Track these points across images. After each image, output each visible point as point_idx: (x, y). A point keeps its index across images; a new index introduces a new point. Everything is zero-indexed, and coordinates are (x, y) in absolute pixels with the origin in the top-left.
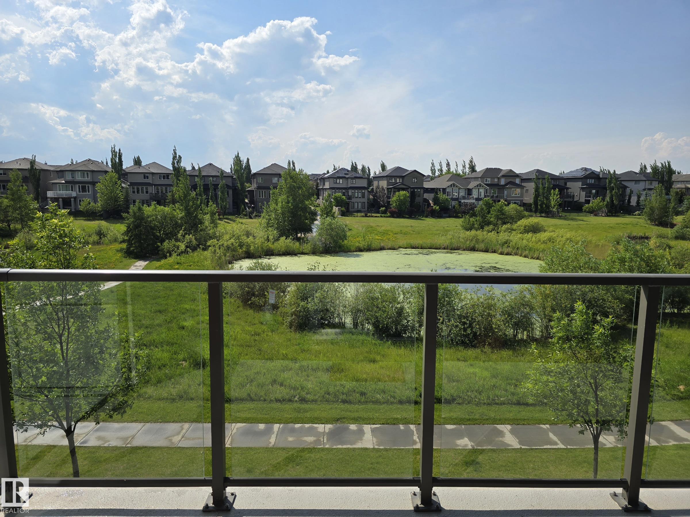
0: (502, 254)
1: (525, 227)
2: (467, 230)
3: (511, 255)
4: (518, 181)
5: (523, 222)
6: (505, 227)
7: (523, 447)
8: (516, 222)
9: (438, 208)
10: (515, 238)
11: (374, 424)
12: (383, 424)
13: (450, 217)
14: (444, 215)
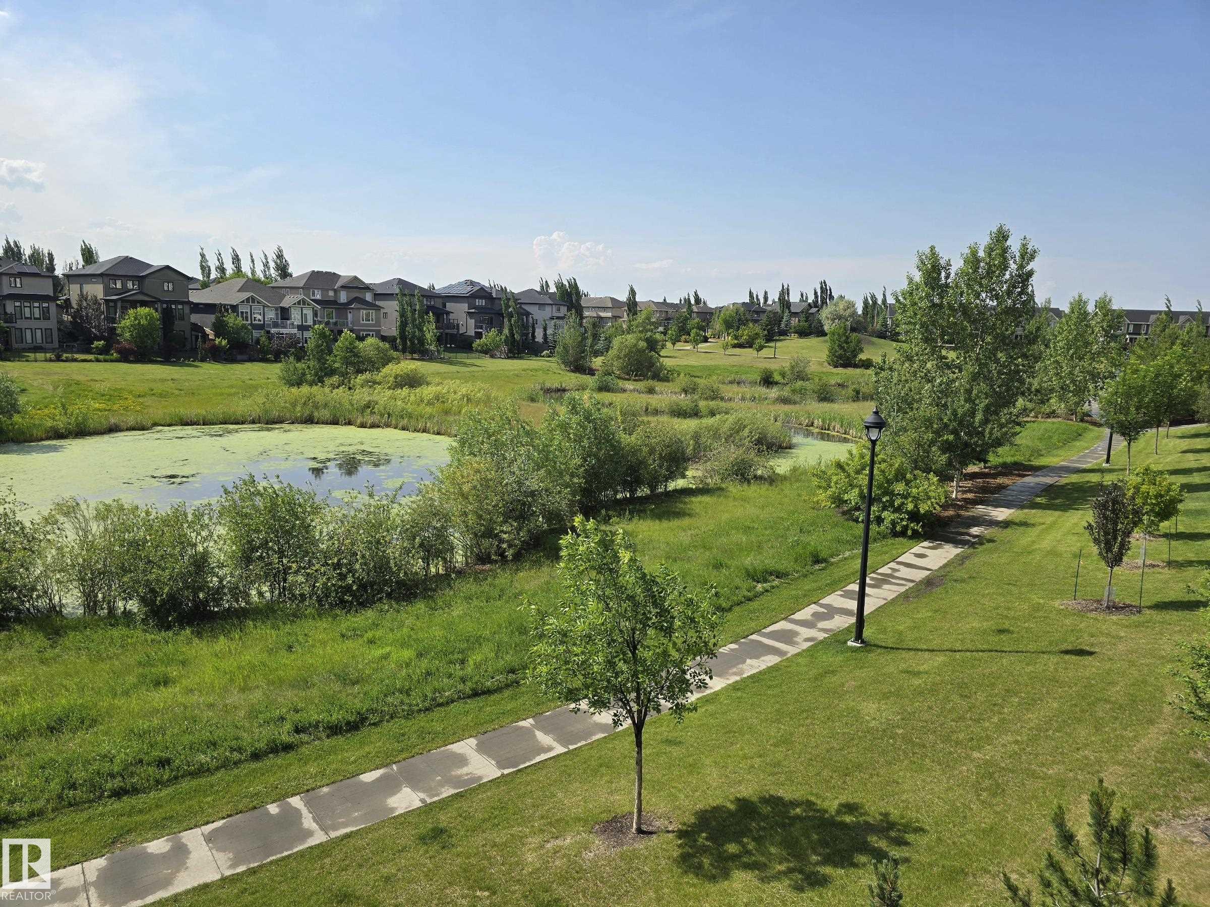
0: (363, 426)
1: (396, 378)
2: (291, 384)
3: (378, 427)
4: (369, 297)
5: (391, 369)
6: (361, 378)
7: (506, 771)
8: (378, 369)
9: (224, 342)
10: (382, 396)
11: (207, 823)
12: (229, 816)
13: (251, 360)
14: (239, 357)
